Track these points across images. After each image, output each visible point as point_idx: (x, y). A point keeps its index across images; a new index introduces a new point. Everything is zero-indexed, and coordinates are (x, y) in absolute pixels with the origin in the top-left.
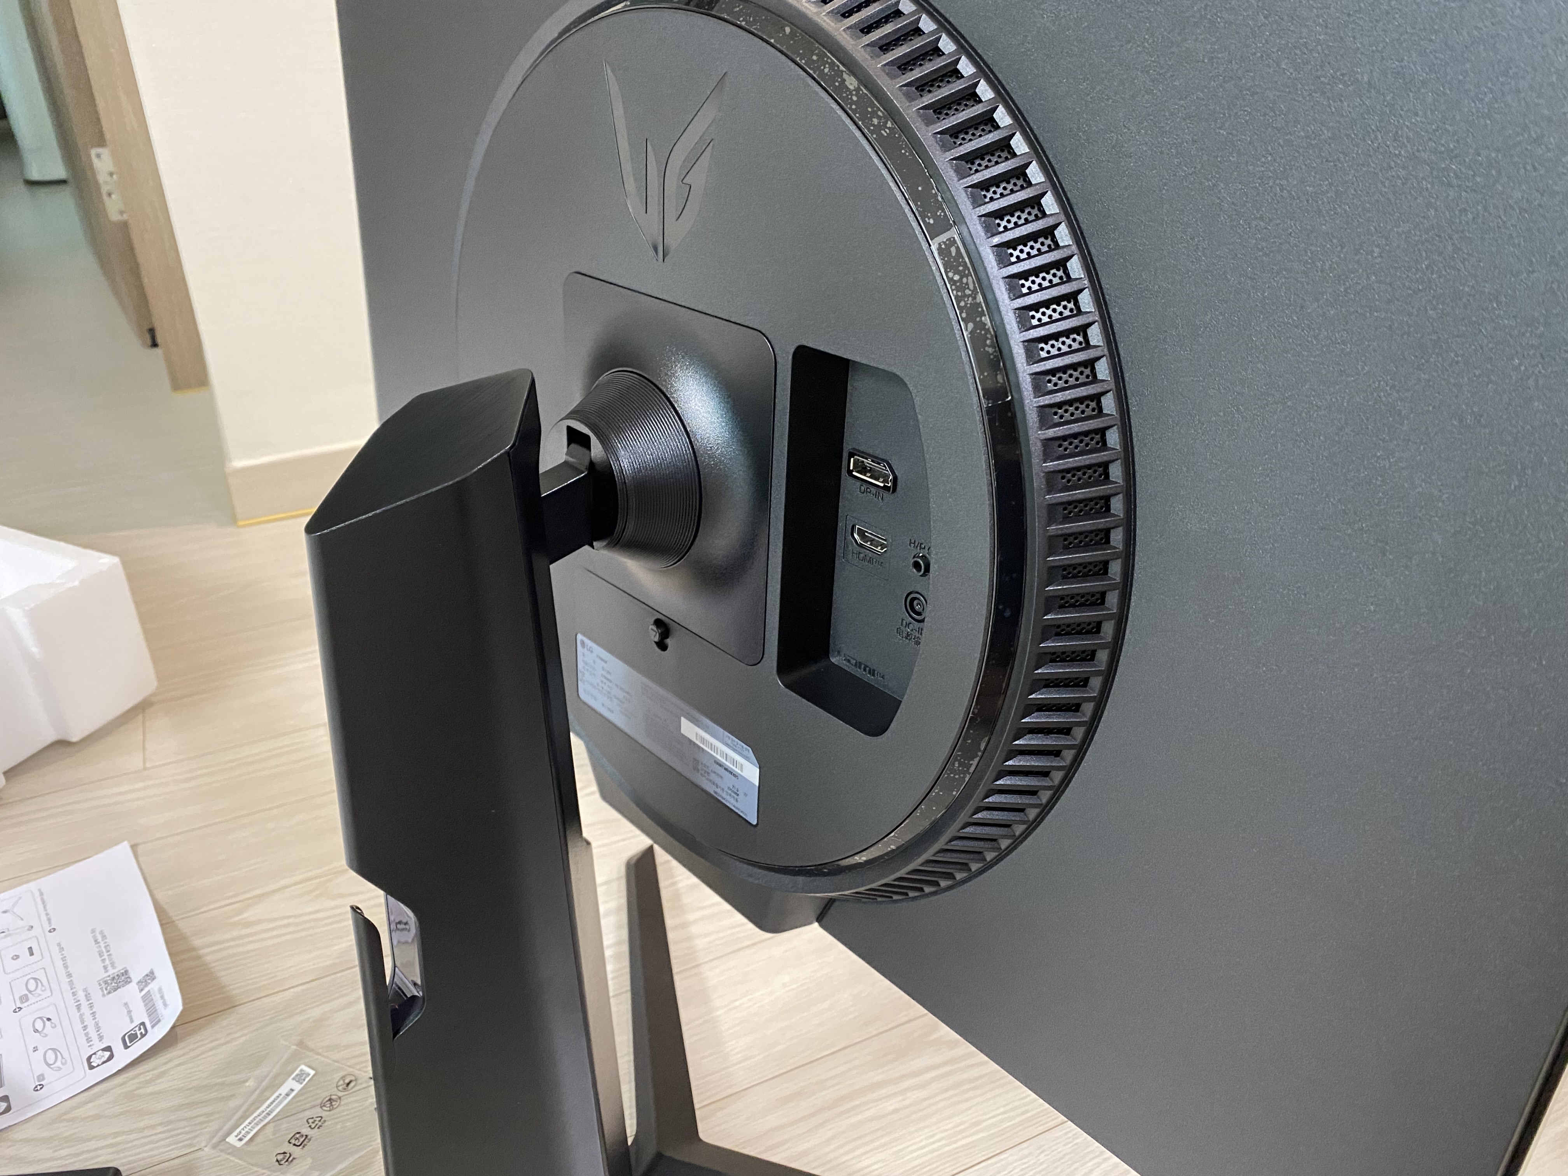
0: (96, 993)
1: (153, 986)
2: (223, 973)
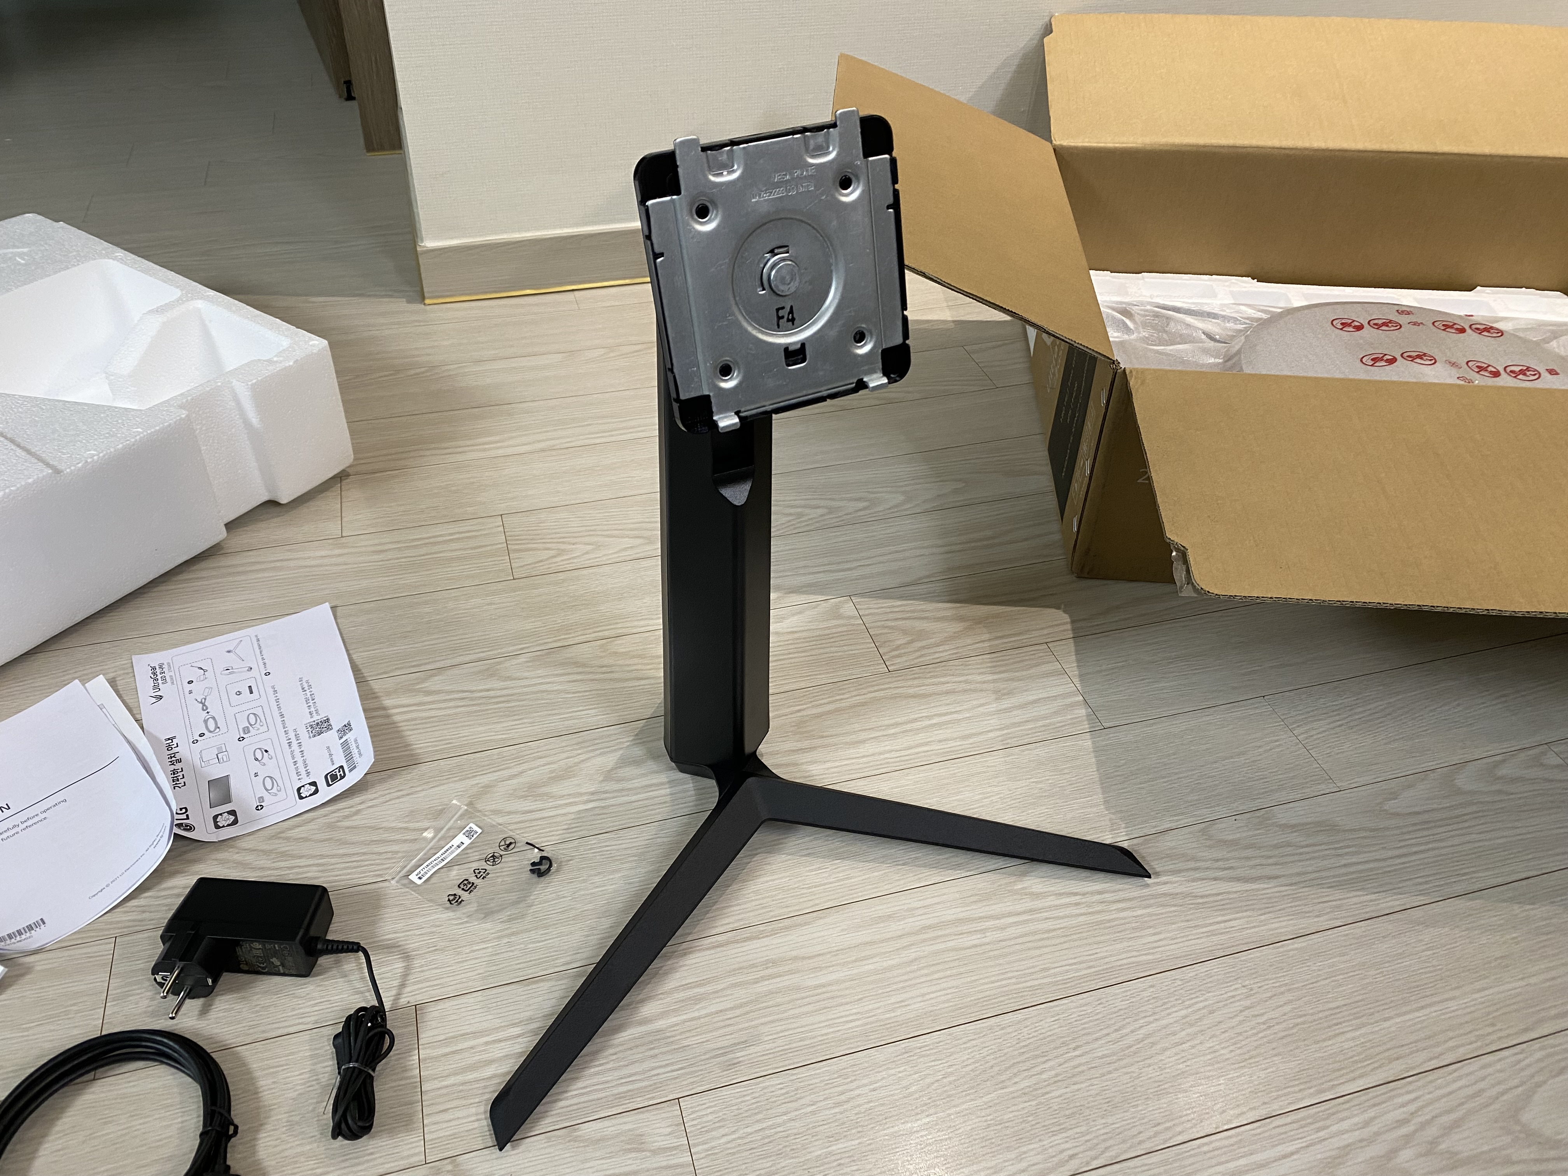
0: (304, 734)
1: (350, 736)
2: (408, 733)
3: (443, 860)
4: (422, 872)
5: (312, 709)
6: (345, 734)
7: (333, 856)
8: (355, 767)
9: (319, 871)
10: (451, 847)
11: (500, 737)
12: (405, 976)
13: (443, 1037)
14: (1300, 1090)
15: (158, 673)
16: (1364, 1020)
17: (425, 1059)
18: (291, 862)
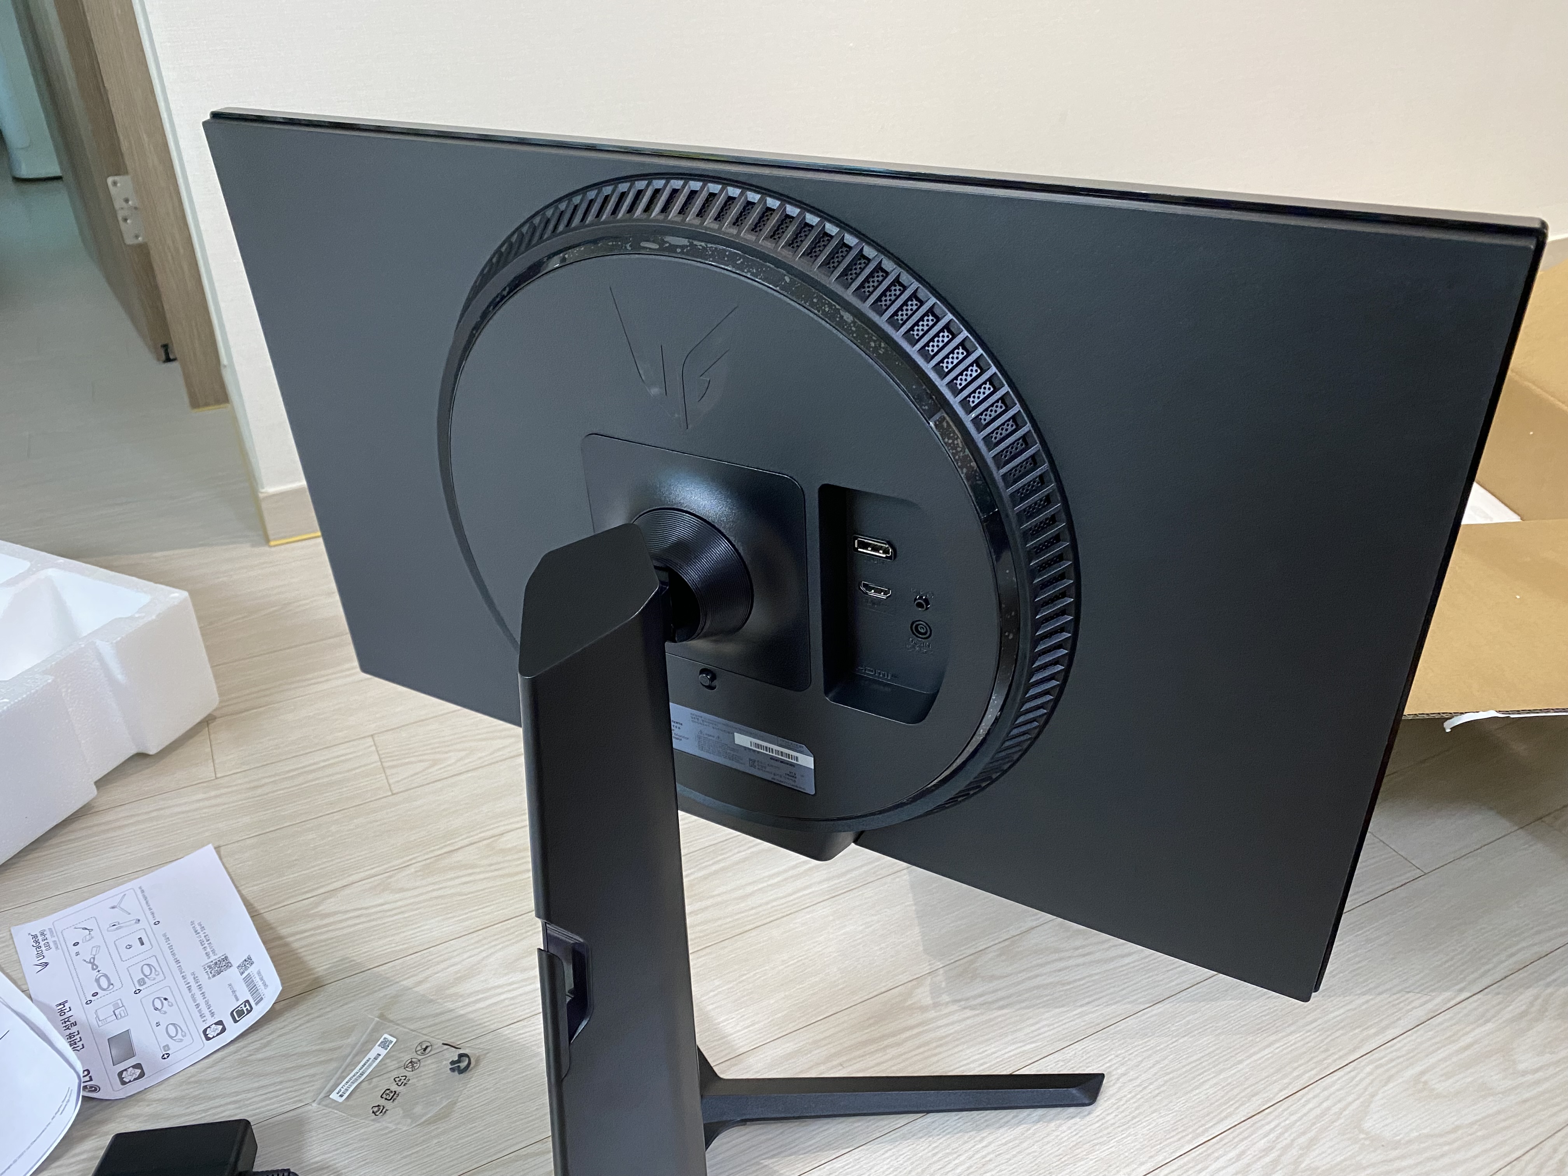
0: (203, 977)
1: (252, 970)
2: (310, 957)
3: (362, 1075)
4: (343, 1090)
5: (208, 950)
6: (246, 969)
7: (248, 1091)
8: (262, 999)
9: (237, 1108)
10: (368, 1061)
11: (401, 947)
14: (1179, 1140)
15: (40, 941)
16: (1221, 1066)
18: (206, 1104)
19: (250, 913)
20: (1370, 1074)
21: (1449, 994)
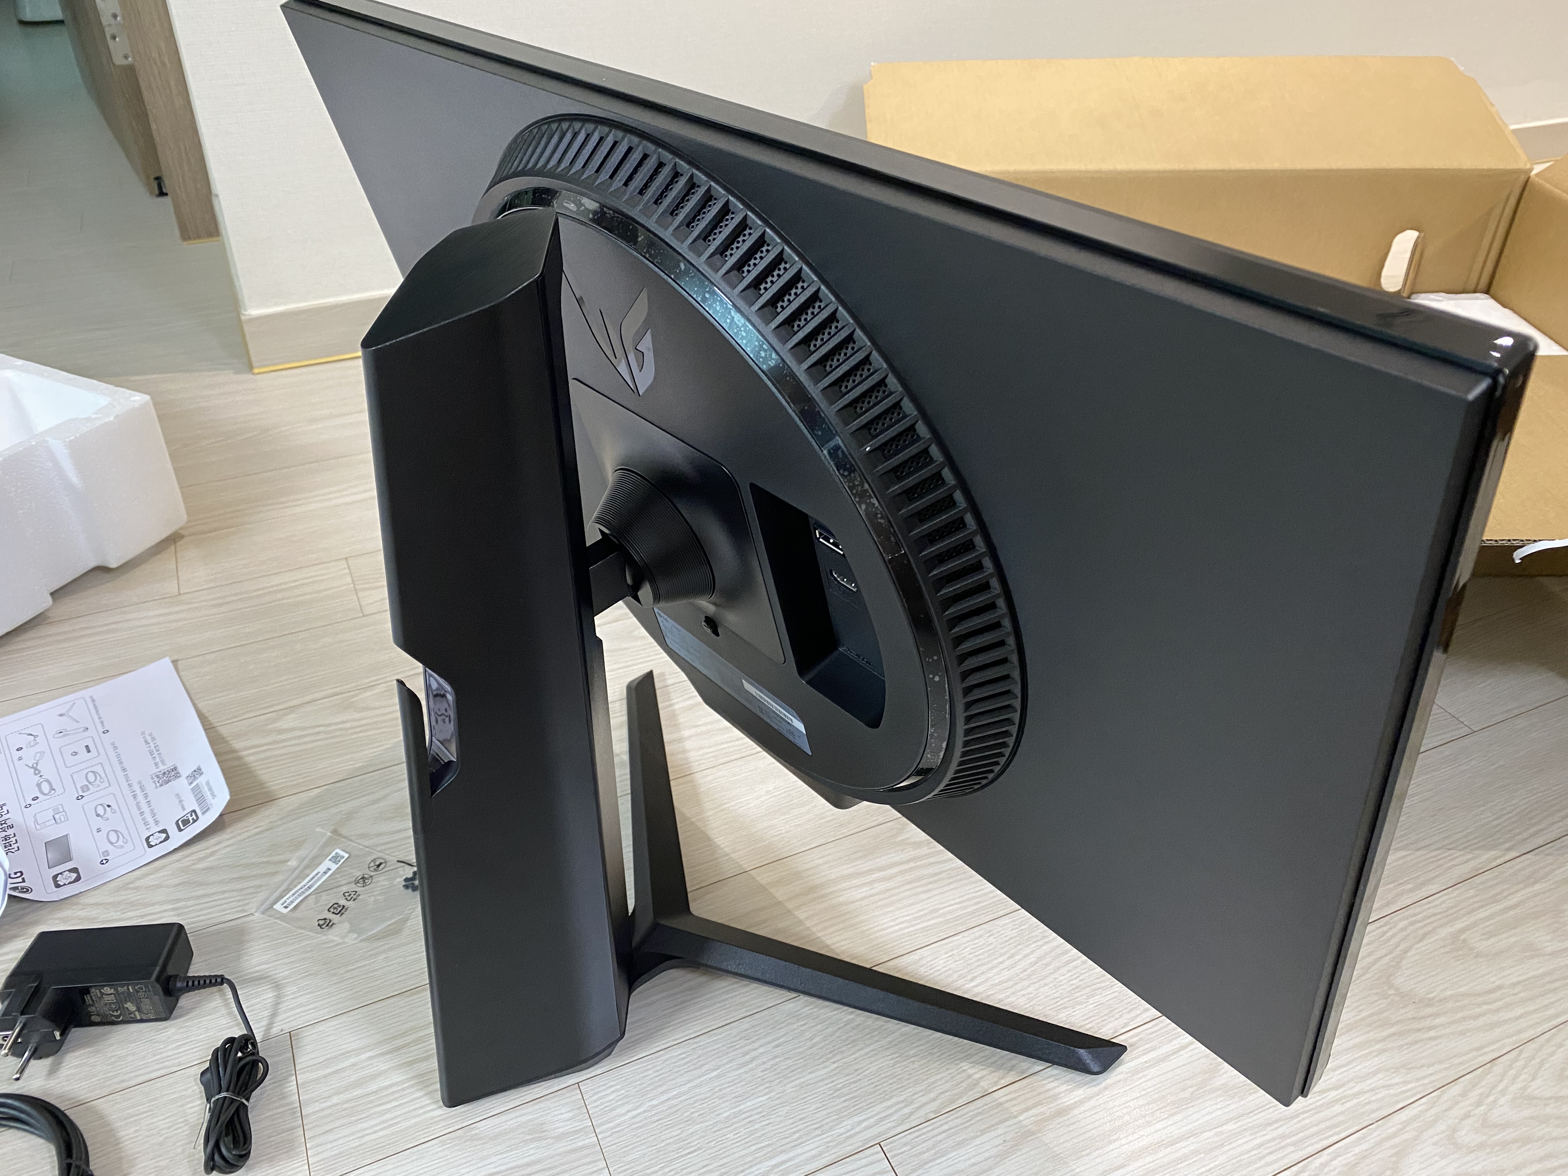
0: (150, 786)
1: (201, 780)
2: (263, 772)
3: (309, 888)
4: (288, 901)
5: (158, 760)
6: (195, 778)
7: (189, 899)
8: (208, 809)
9: (173, 913)
10: (317, 874)
11: (361, 764)
12: (277, 1004)
13: (322, 1059)
17: (303, 1084)
18: (144, 910)
19: (203, 726)
20: (1403, 929)
21: (1495, 852)
